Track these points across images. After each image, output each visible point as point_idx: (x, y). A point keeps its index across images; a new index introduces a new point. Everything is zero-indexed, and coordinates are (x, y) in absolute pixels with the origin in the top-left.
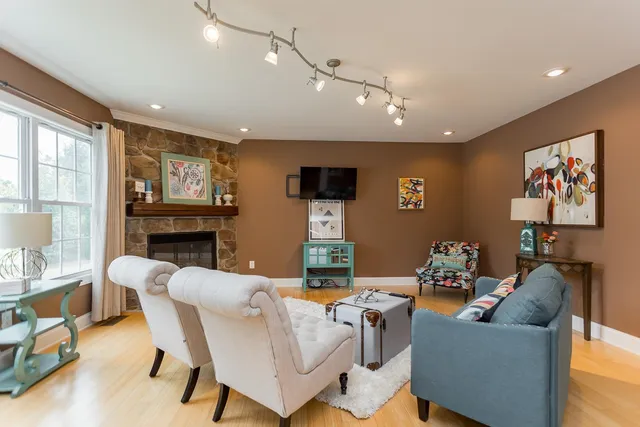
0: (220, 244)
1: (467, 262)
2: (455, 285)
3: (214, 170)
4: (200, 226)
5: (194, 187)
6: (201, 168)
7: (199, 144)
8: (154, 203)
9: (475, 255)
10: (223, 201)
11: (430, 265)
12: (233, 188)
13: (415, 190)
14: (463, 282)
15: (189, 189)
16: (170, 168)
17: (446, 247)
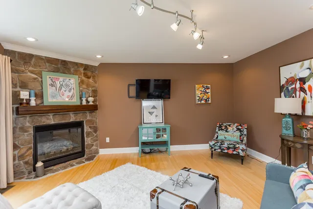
0: (86, 129)
1: (240, 136)
2: (235, 153)
3: (82, 82)
4: (72, 118)
5: (67, 93)
6: (72, 81)
7: (70, 65)
8: (37, 105)
9: (245, 133)
10: (87, 101)
11: (217, 138)
12: (95, 93)
13: (206, 92)
14: (240, 151)
15: (63, 95)
16: (49, 82)
17: (226, 126)
